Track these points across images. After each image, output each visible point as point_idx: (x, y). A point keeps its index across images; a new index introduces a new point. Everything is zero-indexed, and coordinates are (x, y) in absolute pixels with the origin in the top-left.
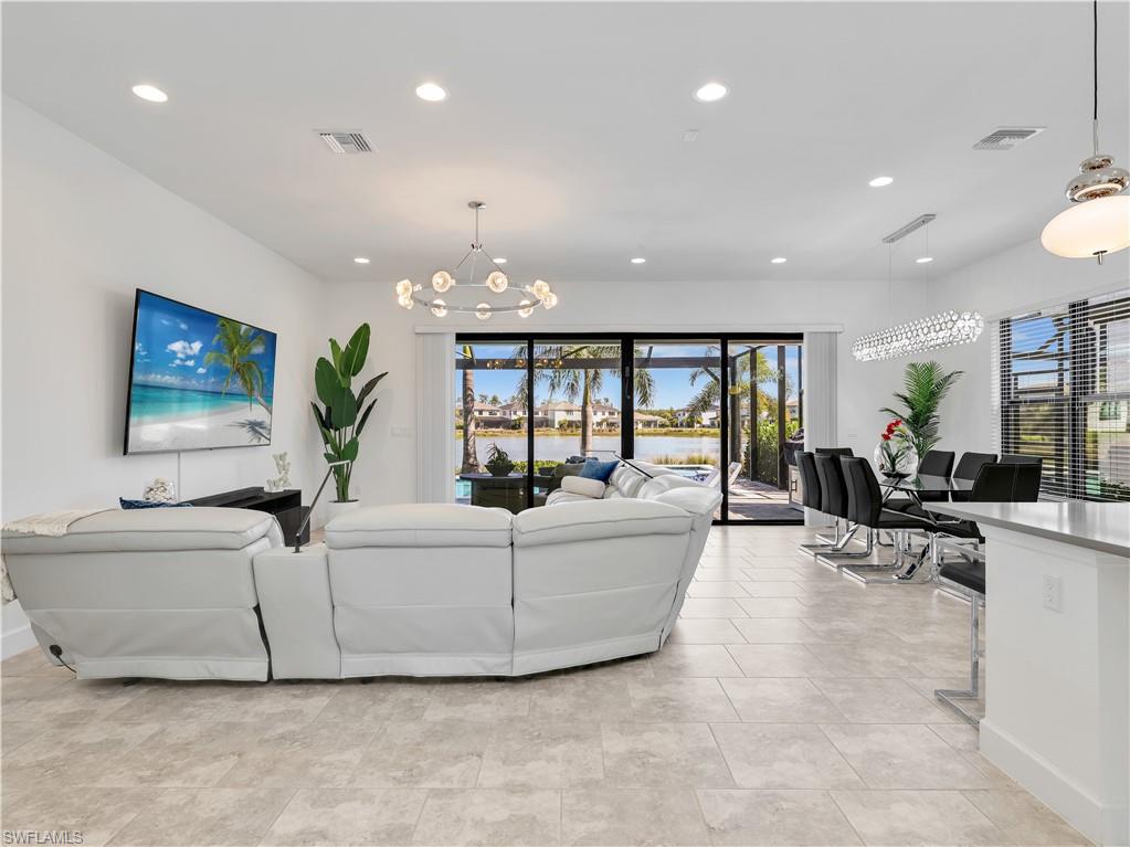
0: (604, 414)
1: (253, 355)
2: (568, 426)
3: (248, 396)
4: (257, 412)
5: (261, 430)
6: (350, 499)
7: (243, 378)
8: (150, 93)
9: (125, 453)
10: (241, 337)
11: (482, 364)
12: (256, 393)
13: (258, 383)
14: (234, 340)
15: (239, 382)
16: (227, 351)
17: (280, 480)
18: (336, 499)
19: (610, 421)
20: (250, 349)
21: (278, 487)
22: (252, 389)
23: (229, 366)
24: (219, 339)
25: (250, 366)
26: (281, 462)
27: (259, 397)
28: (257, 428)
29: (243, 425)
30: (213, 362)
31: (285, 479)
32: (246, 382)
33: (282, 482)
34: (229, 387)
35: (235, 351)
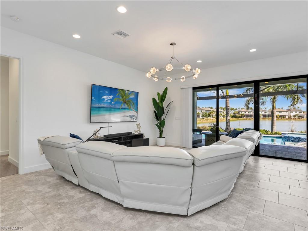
0: (296, 112)
1: (130, 98)
2: (280, 117)
3: (129, 109)
4: (133, 113)
5: (134, 118)
6: (163, 137)
7: (127, 104)
8: (76, 36)
9: (90, 123)
10: (126, 94)
11: (232, 97)
12: (132, 108)
13: (132, 106)
14: (123, 95)
15: (126, 105)
16: (121, 97)
17: (138, 131)
18: (159, 137)
19: (299, 115)
20: (129, 97)
21: (137, 132)
22: (130, 107)
23: (122, 101)
24: (119, 94)
25: (129, 101)
26: (138, 126)
27: (133, 109)
28: (132, 117)
29: (128, 116)
30: (117, 100)
31: (139, 130)
32: (128, 105)
33: (139, 131)
34: (122, 107)
35: (124, 97)
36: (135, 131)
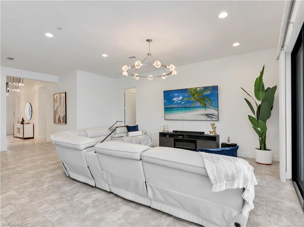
1: (205, 95)
4: (209, 111)
5: (212, 116)
9: (165, 120)
10: (198, 91)
12: (208, 106)
13: (209, 103)
14: (194, 93)
15: (199, 103)
16: (192, 96)
20: (203, 94)
21: (212, 134)
22: (205, 105)
23: (193, 100)
24: (189, 94)
25: (204, 98)
26: (213, 126)
27: (210, 107)
28: (210, 116)
29: (202, 115)
30: (187, 100)
31: (214, 131)
32: (202, 103)
33: (214, 133)
34: (194, 105)
35: (196, 96)
36: (210, 131)
